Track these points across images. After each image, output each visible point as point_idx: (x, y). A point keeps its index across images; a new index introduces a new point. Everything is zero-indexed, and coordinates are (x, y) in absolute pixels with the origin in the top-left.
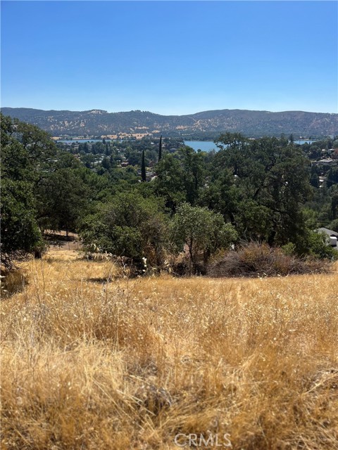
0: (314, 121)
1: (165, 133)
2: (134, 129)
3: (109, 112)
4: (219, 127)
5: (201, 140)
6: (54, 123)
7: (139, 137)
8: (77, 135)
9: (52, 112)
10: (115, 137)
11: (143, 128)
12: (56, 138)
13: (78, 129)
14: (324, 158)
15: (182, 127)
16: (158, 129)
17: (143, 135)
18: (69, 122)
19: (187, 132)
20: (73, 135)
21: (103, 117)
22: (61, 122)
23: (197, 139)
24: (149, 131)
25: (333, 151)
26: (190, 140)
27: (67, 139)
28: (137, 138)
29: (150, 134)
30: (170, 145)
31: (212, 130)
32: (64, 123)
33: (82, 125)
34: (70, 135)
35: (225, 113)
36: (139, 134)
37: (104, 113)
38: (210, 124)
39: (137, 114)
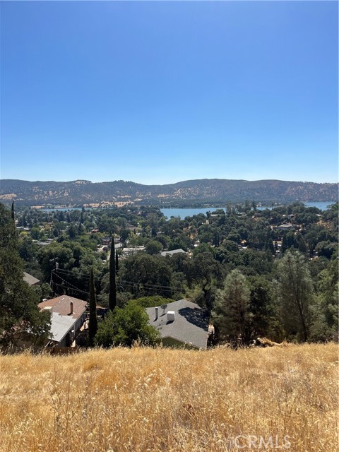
0: (289, 189)
1: (146, 201)
2: (116, 198)
3: (93, 182)
4: (199, 195)
5: (180, 208)
6: (38, 193)
7: (120, 205)
8: (60, 204)
9: (38, 183)
10: (97, 205)
11: (126, 196)
12: (38, 207)
13: (62, 198)
14: (285, 223)
15: (163, 196)
16: (140, 198)
17: (125, 203)
18: (53, 192)
19: (168, 200)
20: (56, 204)
21: (87, 187)
22: (46, 192)
23: (176, 207)
24: (131, 199)
25: (292, 217)
26: (169, 207)
27: (49, 208)
28: (119, 206)
29: (132, 203)
30: (146, 212)
31: (192, 198)
32: (48, 193)
33: (66, 194)
34: (53, 204)
35: (205, 182)
36: (122, 203)
37: (89, 183)
38: (190, 192)
39: (120, 184)
